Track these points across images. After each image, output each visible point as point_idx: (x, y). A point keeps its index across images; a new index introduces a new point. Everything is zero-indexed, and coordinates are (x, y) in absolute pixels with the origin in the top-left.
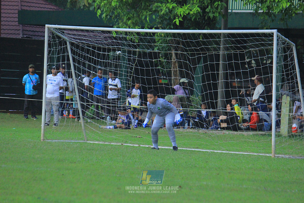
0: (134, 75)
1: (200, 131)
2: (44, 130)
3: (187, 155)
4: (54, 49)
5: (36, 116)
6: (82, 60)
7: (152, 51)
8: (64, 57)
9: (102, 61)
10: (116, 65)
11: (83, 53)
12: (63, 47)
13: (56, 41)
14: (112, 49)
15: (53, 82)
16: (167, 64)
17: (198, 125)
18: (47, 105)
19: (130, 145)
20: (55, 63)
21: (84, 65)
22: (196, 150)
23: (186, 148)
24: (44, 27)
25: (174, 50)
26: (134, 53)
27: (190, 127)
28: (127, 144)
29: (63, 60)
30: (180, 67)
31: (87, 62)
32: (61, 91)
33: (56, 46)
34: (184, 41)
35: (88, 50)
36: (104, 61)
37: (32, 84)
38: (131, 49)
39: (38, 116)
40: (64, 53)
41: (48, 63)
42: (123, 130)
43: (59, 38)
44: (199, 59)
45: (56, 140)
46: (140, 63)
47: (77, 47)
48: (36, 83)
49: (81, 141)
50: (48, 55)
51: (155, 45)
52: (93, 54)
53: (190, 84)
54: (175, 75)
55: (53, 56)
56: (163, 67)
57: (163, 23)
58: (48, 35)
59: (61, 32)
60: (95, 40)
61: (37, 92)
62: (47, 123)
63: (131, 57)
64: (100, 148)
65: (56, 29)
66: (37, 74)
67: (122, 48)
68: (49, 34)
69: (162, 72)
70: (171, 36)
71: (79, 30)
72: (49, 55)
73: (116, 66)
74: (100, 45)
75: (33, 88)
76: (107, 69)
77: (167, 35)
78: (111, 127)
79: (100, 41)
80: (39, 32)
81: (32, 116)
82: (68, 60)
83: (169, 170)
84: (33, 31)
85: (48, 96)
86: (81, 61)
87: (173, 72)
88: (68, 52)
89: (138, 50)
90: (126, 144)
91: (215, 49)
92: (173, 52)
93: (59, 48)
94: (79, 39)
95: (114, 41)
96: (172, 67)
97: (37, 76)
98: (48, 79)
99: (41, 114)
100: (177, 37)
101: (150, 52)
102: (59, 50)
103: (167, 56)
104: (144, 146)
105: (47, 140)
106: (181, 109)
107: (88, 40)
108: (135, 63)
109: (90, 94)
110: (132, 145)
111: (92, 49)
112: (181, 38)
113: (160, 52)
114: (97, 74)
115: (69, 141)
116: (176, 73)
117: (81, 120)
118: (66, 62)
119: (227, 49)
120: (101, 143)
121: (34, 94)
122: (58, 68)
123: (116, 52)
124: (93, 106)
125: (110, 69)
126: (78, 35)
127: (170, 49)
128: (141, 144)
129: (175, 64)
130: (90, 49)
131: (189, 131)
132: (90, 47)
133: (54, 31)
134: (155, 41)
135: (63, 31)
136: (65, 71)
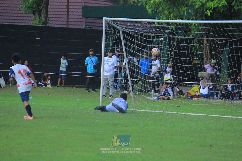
0: (174, 57)
1: (227, 101)
2: (102, 100)
3: (216, 120)
4: (110, 37)
5: (96, 89)
6: (132, 45)
7: (188, 38)
8: (117, 42)
9: (148, 45)
11: (133, 40)
12: (117, 35)
13: (111, 30)
14: (155, 37)
15: (109, 63)
16: (199, 48)
17: (224, 97)
18: (104, 81)
19: (170, 112)
20: (111, 48)
21: (134, 49)
22: (223, 116)
23: (215, 115)
24: (102, 19)
25: (206, 37)
26: (174, 39)
27: (219, 98)
28: (168, 111)
29: (117, 46)
30: (211, 50)
31: (136, 47)
32: (115, 70)
34: (214, 29)
35: (137, 37)
36: (149, 46)
37: (93, 64)
38: (171, 36)
39: (97, 89)
40: (118, 39)
41: (105, 48)
42: (165, 100)
43: (114, 28)
44: (226, 43)
46: (179, 47)
47: (128, 35)
48: (95, 64)
49: (131, 109)
51: (190, 33)
52: (141, 40)
53: (218, 64)
54: (207, 57)
55: (109, 42)
56: (197, 50)
57: (196, 15)
58: (106, 25)
59: (115, 23)
60: (142, 30)
61: (97, 71)
62: (105, 95)
63: (171, 42)
64: (146, 115)
65: (112, 21)
67: (164, 36)
69: (196, 55)
70: (203, 26)
71: (130, 21)
72: (106, 42)
74: (146, 34)
75: (93, 68)
77: (200, 24)
78: (155, 98)
79: (147, 30)
80: (98, 24)
81: (93, 89)
82: (121, 45)
83: (201, 132)
84: (93, 23)
85: (106, 74)
87: (205, 55)
88: (121, 39)
89: (176, 37)
90: (166, 112)
91: (239, 36)
92: (205, 38)
93: (114, 36)
94: (130, 29)
95: (158, 30)
96: (204, 50)
97: (97, 58)
98: (105, 61)
99: (100, 89)
100: (208, 26)
101: (186, 38)
102: (114, 37)
103: (200, 42)
104: (181, 113)
106: (211, 84)
107: (136, 29)
108: (175, 47)
109: (138, 72)
110: (172, 113)
112: (211, 27)
113: (194, 39)
116: (207, 55)
117: (131, 93)
118: (119, 47)
120: (147, 111)
121: (95, 72)
122: (113, 52)
123: (159, 39)
124: (140, 82)
126: (129, 25)
127: (202, 36)
128: (179, 112)
129: (206, 48)
130: (139, 36)
131: (218, 101)
132: (138, 35)
133: (110, 23)
134: (190, 30)
135: (117, 22)
136: (119, 54)
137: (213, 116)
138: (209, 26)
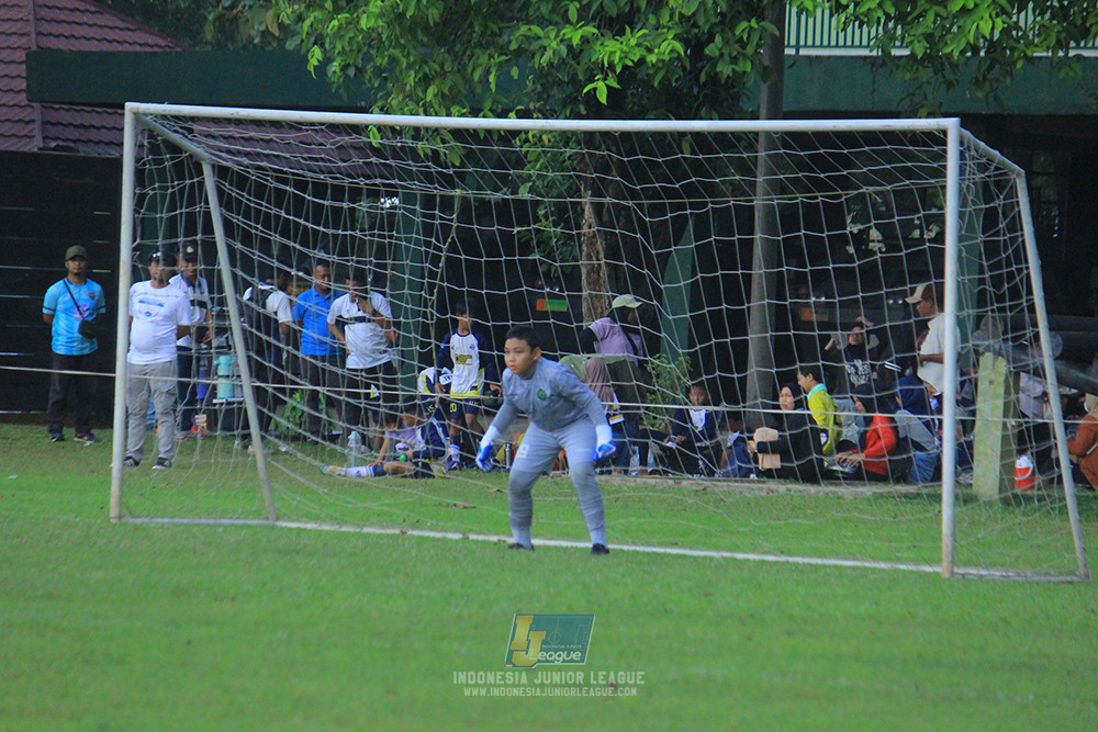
0: (445, 284)
1: (684, 483)
2: (122, 482)
3: (637, 570)
4: (158, 191)
5: (95, 432)
6: (257, 229)
7: (510, 197)
8: (191, 217)
9: (331, 231)
10: (381, 247)
11: (261, 205)
12: (188, 182)
13: (162, 161)
14: (364, 191)
15: (154, 309)
16: (563, 244)
18: (131, 391)
19: (432, 534)
21: (265, 246)
22: (669, 551)
23: (634, 543)
24: (119, 111)
25: (590, 193)
26: (447, 204)
27: (649, 470)
28: (422, 530)
29: (190, 231)
30: (612, 252)
31: (276, 238)
32: (181, 342)
33: (163, 179)
34: (625, 159)
35: (280, 194)
36: (335, 232)
37: (78, 315)
38: (436, 189)
39: (99, 431)
40: (191, 203)
41: (134, 240)
43: (176, 149)
44: (680, 224)
45: (163, 517)
46: (467, 241)
47: (241, 181)
48: (90, 315)
49: (256, 522)
50: (136, 211)
51: (520, 176)
52: (298, 206)
53: (649, 316)
54: (595, 284)
55: (152, 215)
56: (549, 254)
57: (548, 96)
58: (136, 139)
59: (181, 128)
60: (303, 158)
61: (95, 346)
62: (134, 456)
63: (433, 217)
64: (325, 545)
65: (164, 117)
66: (97, 279)
67: (403, 187)
68: (140, 137)
69: (547, 274)
70: (579, 144)
71: (245, 120)
72: (139, 213)
73: (381, 252)
74: (322, 177)
75: (79, 332)
76: (348, 261)
77: (565, 137)
78: (365, 470)
79: (322, 160)
80: (103, 130)
81: (78, 431)
82: (208, 229)
84: (82, 126)
85: (137, 359)
86: (254, 231)
87: (588, 273)
88: (207, 203)
89: (458, 192)
90: (416, 533)
91: (737, 189)
92: (587, 200)
93: (173, 187)
94: (247, 154)
95: (373, 160)
96: (584, 253)
97: (97, 288)
98: (135, 300)
99: (111, 426)
100: (600, 145)
101: (503, 199)
102: (173, 194)
103: (567, 216)
104: (481, 538)
105: (133, 516)
106: (616, 404)
107: (277, 156)
108: (449, 240)
109: (288, 352)
110: (439, 535)
111: (292, 190)
112: (614, 149)
113: (538, 201)
114: (315, 280)
115: (212, 521)
116: (598, 274)
117: (256, 446)
118: (199, 237)
119: (780, 188)
120: (326, 527)
121: (86, 352)
122: (170, 260)
123: (382, 200)
124: (297, 396)
125: (358, 262)
126: (242, 138)
127: (574, 187)
128: (471, 531)
129: (592, 244)
130: (287, 188)
131: (645, 483)
132: (285, 181)
133: (158, 127)
134: (520, 162)
135: (189, 125)
136: (195, 270)
137: (622, 551)
138: (603, 147)
